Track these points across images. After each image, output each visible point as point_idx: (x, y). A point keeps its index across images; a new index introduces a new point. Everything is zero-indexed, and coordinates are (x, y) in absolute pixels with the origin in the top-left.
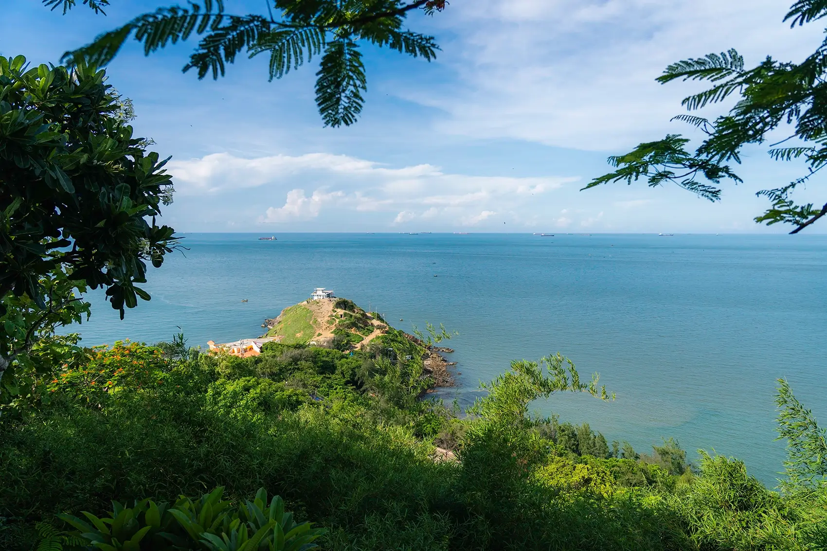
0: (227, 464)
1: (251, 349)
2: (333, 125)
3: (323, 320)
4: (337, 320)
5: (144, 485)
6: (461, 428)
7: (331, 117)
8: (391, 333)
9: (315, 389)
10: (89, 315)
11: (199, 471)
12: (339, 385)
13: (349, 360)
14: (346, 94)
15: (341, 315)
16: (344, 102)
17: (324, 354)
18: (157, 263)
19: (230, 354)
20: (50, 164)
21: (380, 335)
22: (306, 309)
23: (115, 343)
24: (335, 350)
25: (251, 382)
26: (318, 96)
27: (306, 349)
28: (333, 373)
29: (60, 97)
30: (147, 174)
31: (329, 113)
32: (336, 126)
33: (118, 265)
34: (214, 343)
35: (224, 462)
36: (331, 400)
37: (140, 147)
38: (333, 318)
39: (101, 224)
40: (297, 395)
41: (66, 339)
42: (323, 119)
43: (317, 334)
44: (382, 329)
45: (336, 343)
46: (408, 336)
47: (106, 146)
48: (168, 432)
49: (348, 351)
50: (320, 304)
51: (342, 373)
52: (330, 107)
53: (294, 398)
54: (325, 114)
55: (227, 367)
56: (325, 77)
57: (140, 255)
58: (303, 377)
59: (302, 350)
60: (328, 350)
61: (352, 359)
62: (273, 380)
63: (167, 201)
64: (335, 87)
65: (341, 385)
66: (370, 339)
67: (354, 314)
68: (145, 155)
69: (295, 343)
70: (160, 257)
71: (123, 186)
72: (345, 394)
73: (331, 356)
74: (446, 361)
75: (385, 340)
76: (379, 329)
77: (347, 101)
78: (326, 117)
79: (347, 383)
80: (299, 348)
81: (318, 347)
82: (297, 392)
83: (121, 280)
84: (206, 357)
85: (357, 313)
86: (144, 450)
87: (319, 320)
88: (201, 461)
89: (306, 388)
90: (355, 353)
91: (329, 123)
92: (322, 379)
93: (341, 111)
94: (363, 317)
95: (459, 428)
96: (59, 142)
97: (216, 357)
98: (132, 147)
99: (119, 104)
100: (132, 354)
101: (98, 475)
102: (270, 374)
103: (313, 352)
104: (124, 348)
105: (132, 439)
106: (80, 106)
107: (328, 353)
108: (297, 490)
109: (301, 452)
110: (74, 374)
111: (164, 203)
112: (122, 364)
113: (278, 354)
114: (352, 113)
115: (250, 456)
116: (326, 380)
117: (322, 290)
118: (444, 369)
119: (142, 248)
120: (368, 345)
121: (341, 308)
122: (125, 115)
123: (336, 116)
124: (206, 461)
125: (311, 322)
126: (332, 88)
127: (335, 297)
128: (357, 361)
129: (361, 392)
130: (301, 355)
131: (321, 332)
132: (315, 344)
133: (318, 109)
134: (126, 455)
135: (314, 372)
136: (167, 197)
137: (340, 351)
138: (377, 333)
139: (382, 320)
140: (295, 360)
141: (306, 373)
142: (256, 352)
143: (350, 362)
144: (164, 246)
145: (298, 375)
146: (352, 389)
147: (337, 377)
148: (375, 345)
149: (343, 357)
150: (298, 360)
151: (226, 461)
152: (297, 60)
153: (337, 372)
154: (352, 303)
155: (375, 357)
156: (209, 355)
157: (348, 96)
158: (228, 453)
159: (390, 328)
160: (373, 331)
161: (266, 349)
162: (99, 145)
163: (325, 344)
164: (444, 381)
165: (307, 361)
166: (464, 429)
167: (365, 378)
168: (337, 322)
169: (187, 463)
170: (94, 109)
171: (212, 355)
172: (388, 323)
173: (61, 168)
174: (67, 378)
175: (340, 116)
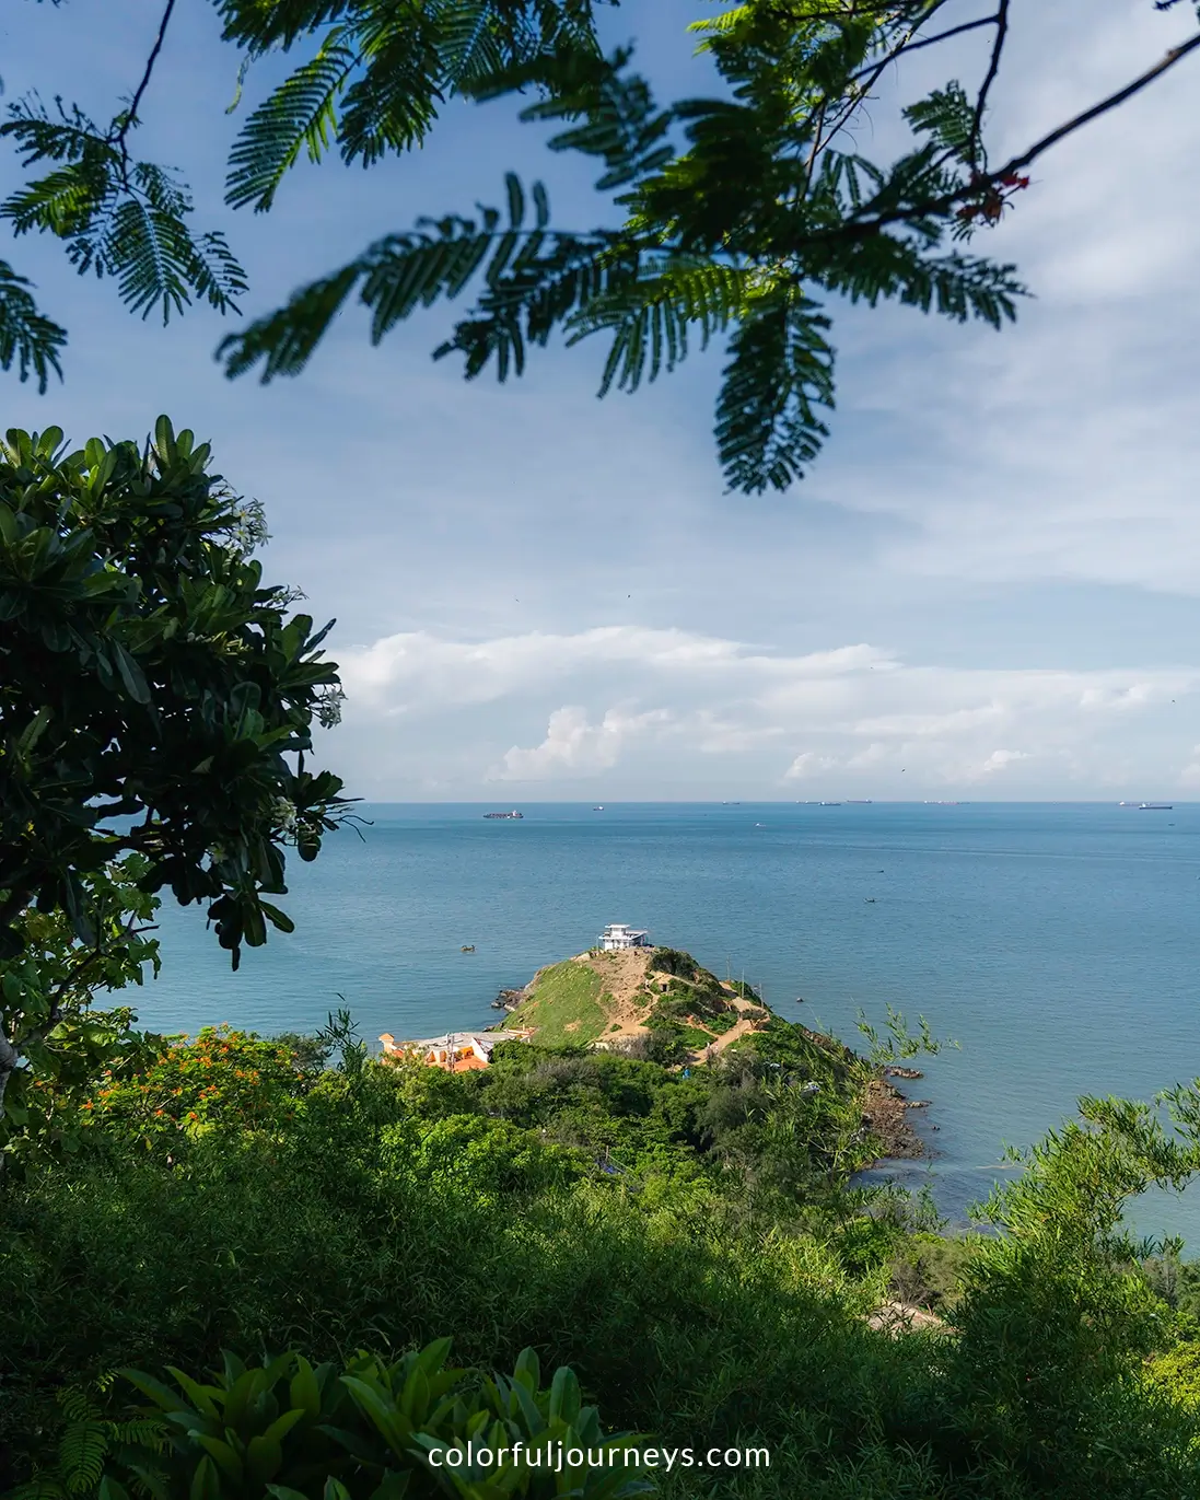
0: (433, 1297)
1: (470, 1053)
2: (747, 490)
3: (625, 995)
4: (656, 997)
5: (265, 1329)
6: (940, 1256)
7: (746, 471)
8: (775, 1030)
9: (605, 1148)
10: (157, 966)
11: (373, 1308)
12: (658, 1142)
13: (680, 1087)
14: (786, 418)
15: (665, 986)
16: (780, 436)
17: (627, 1071)
18: (309, 853)
19: (425, 1063)
20: (107, 641)
21: (751, 1033)
22: (587, 970)
23: (201, 1030)
24: (650, 1063)
25: (470, 1126)
26: (723, 421)
27: (586, 1059)
28: (645, 1114)
29: (124, 505)
30: (290, 661)
31: (740, 462)
32: (755, 491)
33: (233, 854)
34: (392, 1040)
35: (427, 1291)
36: (640, 1174)
37: (274, 605)
38: (648, 990)
39: (204, 766)
40: (565, 1157)
41: (109, 1017)
42: (727, 474)
43: (610, 1026)
44: (755, 1020)
45: (651, 1049)
46: (815, 1037)
47: (212, 601)
48: (314, 1221)
49: (679, 1068)
50: (619, 959)
51: (665, 1115)
52: (744, 447)
53: (562, 1164)
54: (733, 462)
55: (418, 1091)
56: (740, 379)
57: (274, 836)
58: (579, 1121)
59: (578, 1059)
60: (635, 1062)
61: (687, 1085)
62: (516, 1122)
63: (330, 718)
64: (761, 403)
65: (664, 1142)
66: (729, 1041)
67: (693, 985)
68: (286, 620)
69: (563, 1043)
70: (314, 839)
71: (245, 687)
72: (670, 1162)
73: (640, 1076)
74: (903, 1098)
75: (764, 1044)
76: (749, 1018)
77: (786, 433)
78: (732, 469)
79: (674, 1138)
80: (571, 1056)
81: (614, 1055)
82: (568, 1152)
83: (237, 888)
84: (376, 1068)
85: (700, 981)
86: (265, 1254)
87: (616, 995)
88: (379, 1286)
89: (586, 1145)
90: (694, 1071)
91: (739, 483)
92: (621, 1126)
93: (769, 456)
94: (714, 991)
95: (933, 1255)
96: (124, 596)
97: (399, 1069)
98: (259, 605)
99: (237, 513)
100: (233, 1056)
101: (173, 1300)
102: (508, 1111)
103: (601, 1065)
104: (218, 1043)
105: (242, 1229)
106: (161, 522)
107: (635, 1070)
108: (581, 1365)
109: (589, 1281)
110: (125, 1092)
111: (323, 724)
112: (212, 1077)
113: (526, 1067)
114: (795, 459)
115: (480, 1283)
116: (630, 1129)
117: (624, 930)
118: (899, 1115)
119: (281, 818)
120: (723, 1055)
121: (664, 969)
122: (248, 536)
123: (756, 469)
124: (389, 1287)
125: (599, 999)
126: (755, 404)
127: (651, 946)
128: (698, 1090)
129: (706, 1159)
130: (575, 1072)
131: (618, 1021)
132: (607, 1048)
133: (717, 450)
134: (230, 1261)
135: (603, 1110)
136: (329, 709)
137: (662, 1067)
138: (745, 1027)
139: (755, 999)
140: (563, 1082)
141: (585, 1111)
142: (479, 1062)
143: (682, 1091)
144: (319, 815)
145: (567, 1114)
146: (687, 1153)
147: (654, 1123)
148: (739, 1055)
149: (667, 1079)
150: (569, 1083)
151: (430, 1290)
152: (673, 348)
153: (653, 1112)
154: (688, 958)
155: (739, 1082)
156: (384, 1063)
157: (791, 421)
158: (434, 1274)
159: (774, 1017)
160: (735, 1024)
161: (502, 1056)
162: (199, 599)
163: (628, 1049)
164: (898, 1144)
165: (587, 1085)
166: (948, 1258)
167: (716, 1129)
168: (655, 1002)
169: (350, 1288)
170: (188, 527)
171: (391, 1064)
172: (769, 1005)
173: (128, 649)
174: (111, 1099)
175: (765, 467)
